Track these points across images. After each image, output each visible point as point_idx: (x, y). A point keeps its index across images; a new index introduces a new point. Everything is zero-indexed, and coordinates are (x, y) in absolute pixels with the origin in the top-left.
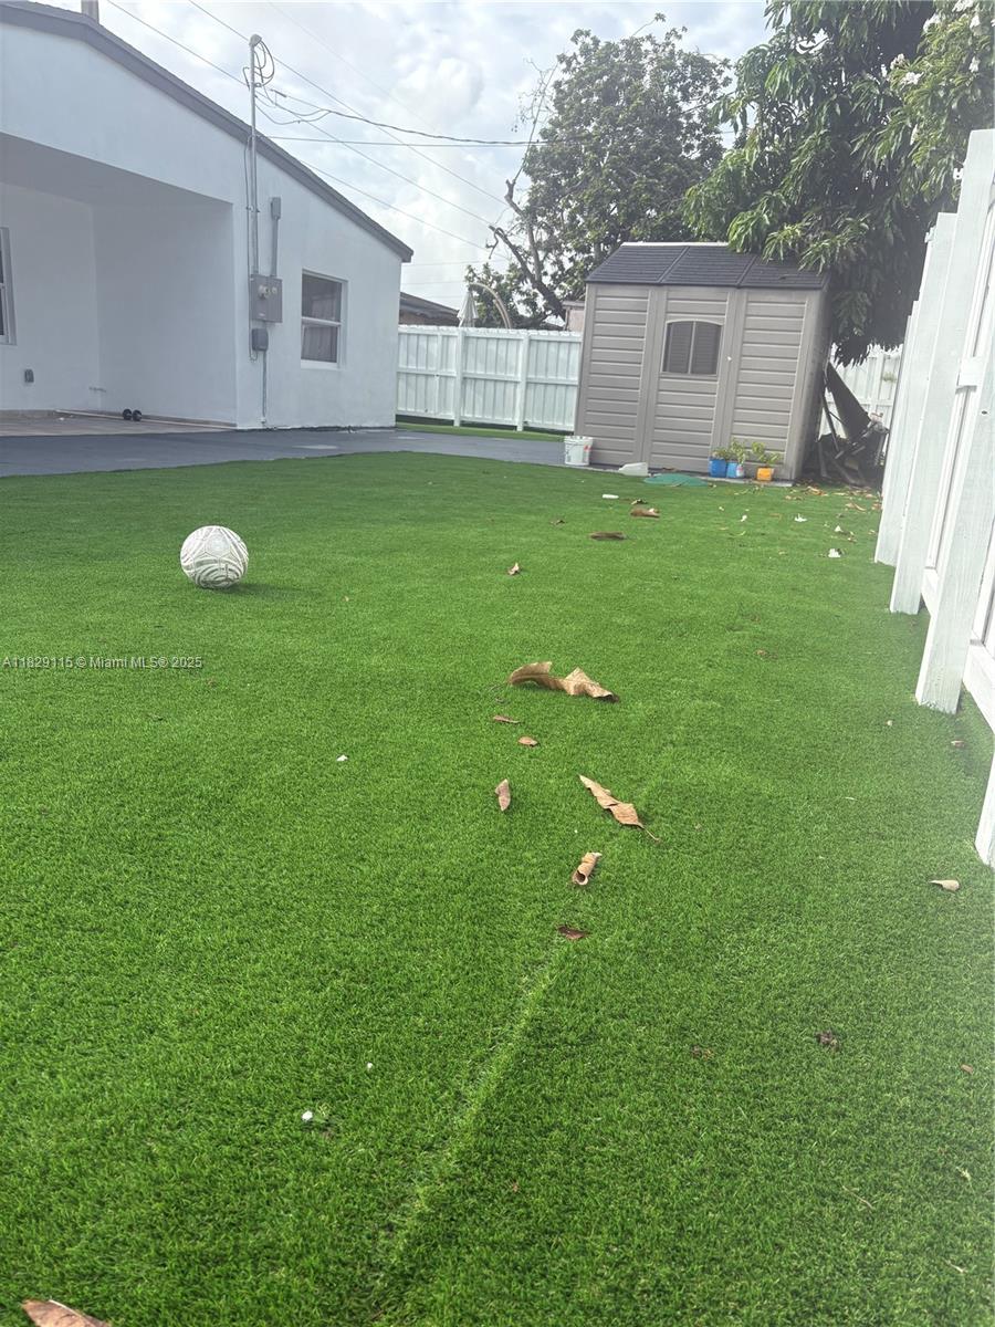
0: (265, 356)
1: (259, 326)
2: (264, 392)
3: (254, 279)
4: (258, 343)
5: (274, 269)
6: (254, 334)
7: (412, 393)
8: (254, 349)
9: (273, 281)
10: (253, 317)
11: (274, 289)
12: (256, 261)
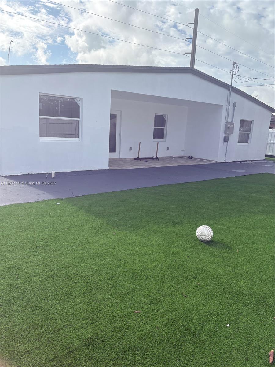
0: (227, 143)
1: (227, 135)
2: (226, 152)
3: (227, 123)
4: (226, 140)
5: (232, 120)
6: (225, 137)
7: (271, 149)
8: (224, 141)
9: (232, 123)
10: (225, 133)
11: (232, 125)
12: (228, 119)
